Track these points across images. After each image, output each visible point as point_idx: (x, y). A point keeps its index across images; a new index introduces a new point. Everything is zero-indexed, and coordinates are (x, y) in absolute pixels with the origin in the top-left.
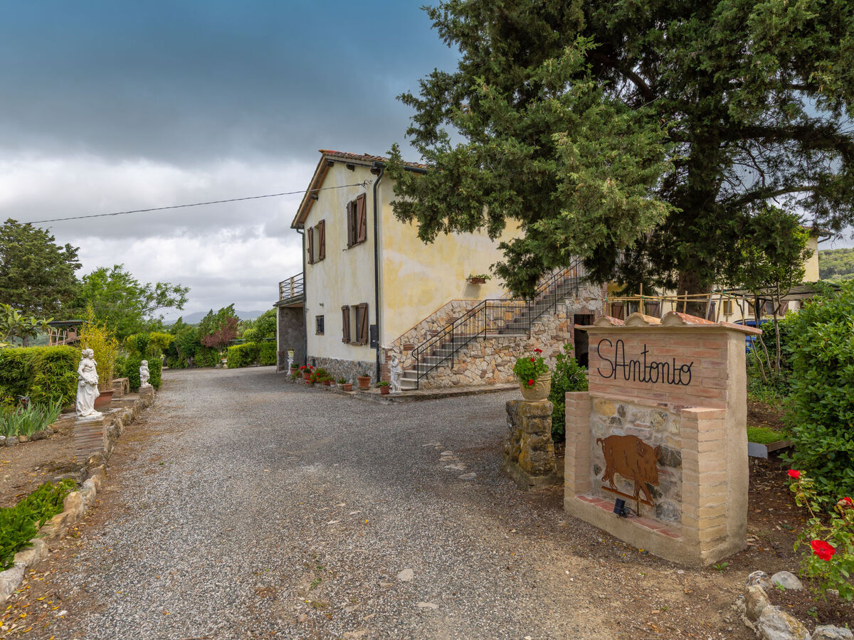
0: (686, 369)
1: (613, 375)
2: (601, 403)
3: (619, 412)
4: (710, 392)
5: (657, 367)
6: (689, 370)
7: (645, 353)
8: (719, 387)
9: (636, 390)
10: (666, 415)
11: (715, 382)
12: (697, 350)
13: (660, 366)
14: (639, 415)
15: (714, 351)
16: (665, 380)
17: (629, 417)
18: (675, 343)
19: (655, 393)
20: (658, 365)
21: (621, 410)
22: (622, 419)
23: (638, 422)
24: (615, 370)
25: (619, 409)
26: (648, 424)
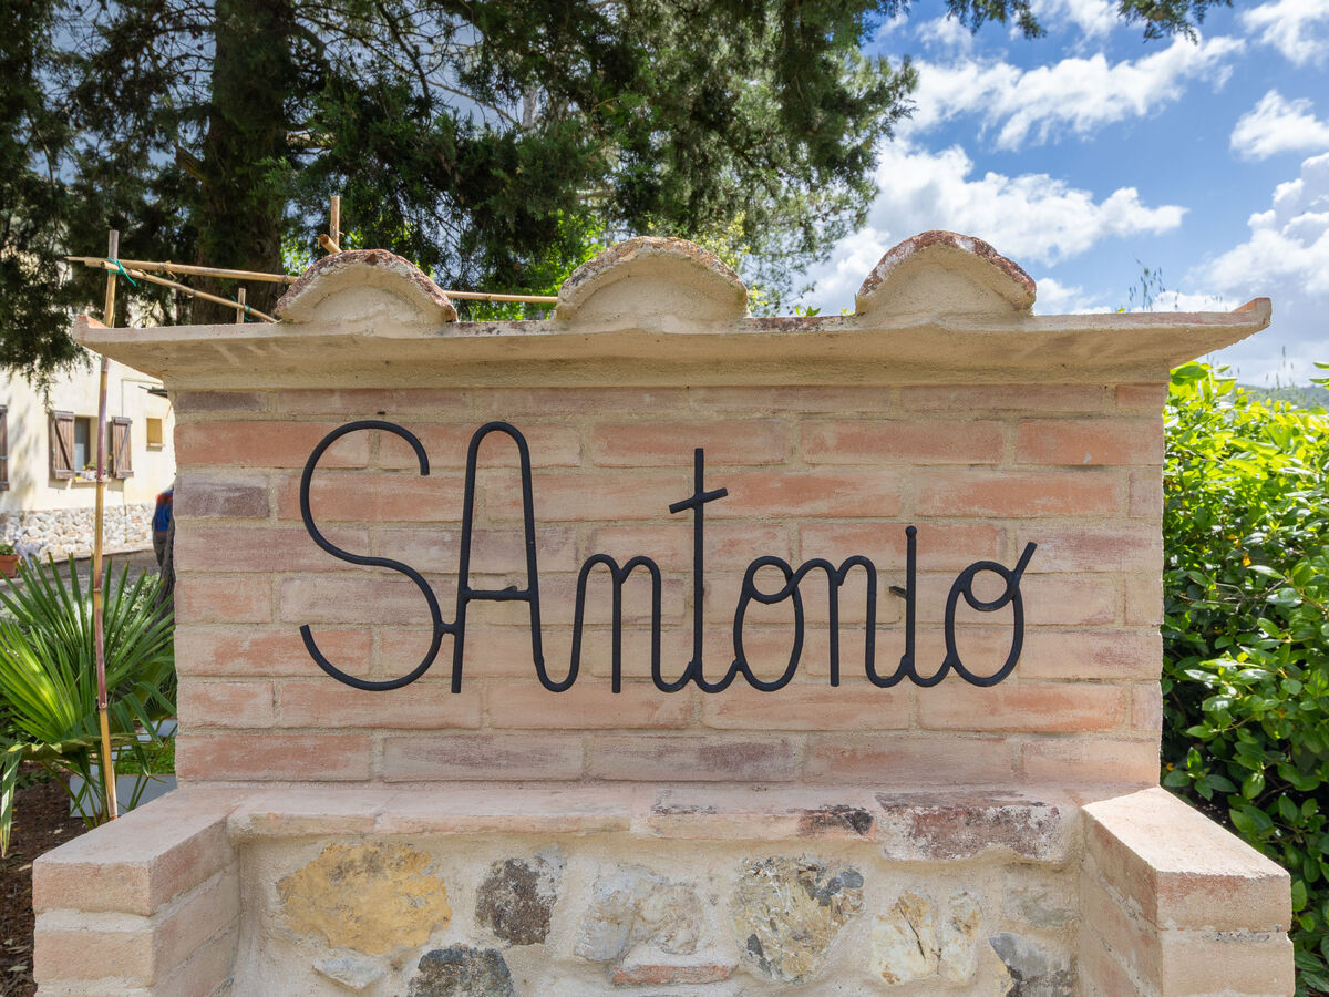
0: (988, 586)
1: (443, 663)
2: (340, 872)
3: (490, 912)
4: (1069, 703)
5: (792, 590)
6: (1013, 595)
7: (698, 501)
8: (1117, 671)
9: (575, 741)
10: (853, 879)
11: (1098, 644)
12: (984, 475)
13: (814, 587)
14: (653, 908)
15: (1083, 479)
16: (852, 665)
17: (571, 929)
18: (849, 444)
19: (714, 740)
20: (793, 579)
21: (507, 896)
22: (512, 954)
23: (645, 956)
24: (458, 629)
25: (489, 887)
26: (724, 957)
